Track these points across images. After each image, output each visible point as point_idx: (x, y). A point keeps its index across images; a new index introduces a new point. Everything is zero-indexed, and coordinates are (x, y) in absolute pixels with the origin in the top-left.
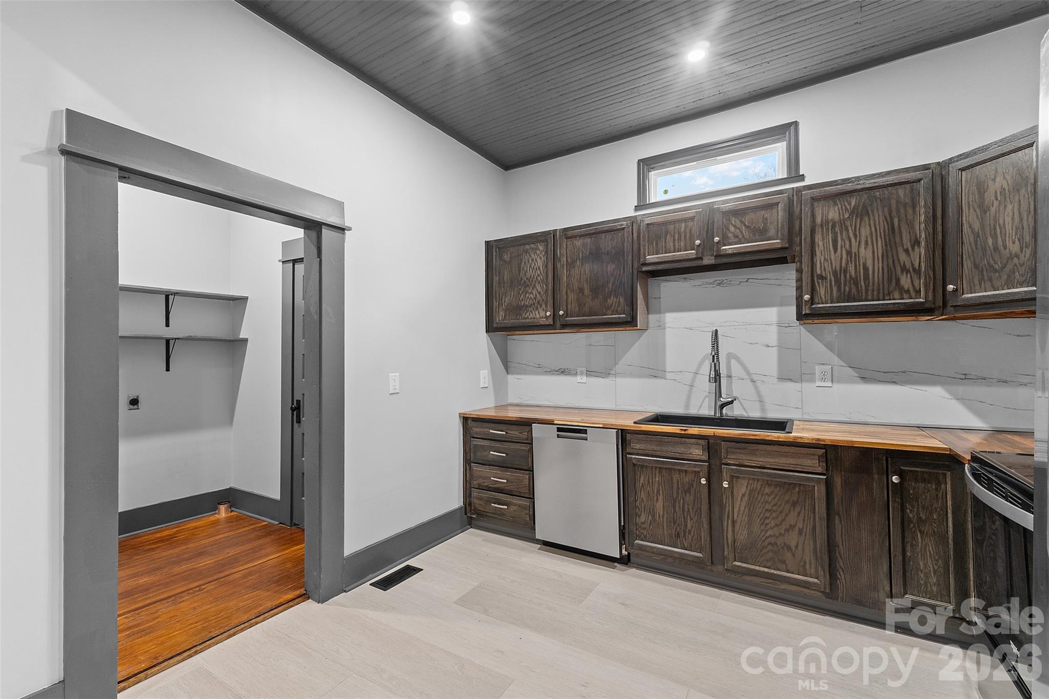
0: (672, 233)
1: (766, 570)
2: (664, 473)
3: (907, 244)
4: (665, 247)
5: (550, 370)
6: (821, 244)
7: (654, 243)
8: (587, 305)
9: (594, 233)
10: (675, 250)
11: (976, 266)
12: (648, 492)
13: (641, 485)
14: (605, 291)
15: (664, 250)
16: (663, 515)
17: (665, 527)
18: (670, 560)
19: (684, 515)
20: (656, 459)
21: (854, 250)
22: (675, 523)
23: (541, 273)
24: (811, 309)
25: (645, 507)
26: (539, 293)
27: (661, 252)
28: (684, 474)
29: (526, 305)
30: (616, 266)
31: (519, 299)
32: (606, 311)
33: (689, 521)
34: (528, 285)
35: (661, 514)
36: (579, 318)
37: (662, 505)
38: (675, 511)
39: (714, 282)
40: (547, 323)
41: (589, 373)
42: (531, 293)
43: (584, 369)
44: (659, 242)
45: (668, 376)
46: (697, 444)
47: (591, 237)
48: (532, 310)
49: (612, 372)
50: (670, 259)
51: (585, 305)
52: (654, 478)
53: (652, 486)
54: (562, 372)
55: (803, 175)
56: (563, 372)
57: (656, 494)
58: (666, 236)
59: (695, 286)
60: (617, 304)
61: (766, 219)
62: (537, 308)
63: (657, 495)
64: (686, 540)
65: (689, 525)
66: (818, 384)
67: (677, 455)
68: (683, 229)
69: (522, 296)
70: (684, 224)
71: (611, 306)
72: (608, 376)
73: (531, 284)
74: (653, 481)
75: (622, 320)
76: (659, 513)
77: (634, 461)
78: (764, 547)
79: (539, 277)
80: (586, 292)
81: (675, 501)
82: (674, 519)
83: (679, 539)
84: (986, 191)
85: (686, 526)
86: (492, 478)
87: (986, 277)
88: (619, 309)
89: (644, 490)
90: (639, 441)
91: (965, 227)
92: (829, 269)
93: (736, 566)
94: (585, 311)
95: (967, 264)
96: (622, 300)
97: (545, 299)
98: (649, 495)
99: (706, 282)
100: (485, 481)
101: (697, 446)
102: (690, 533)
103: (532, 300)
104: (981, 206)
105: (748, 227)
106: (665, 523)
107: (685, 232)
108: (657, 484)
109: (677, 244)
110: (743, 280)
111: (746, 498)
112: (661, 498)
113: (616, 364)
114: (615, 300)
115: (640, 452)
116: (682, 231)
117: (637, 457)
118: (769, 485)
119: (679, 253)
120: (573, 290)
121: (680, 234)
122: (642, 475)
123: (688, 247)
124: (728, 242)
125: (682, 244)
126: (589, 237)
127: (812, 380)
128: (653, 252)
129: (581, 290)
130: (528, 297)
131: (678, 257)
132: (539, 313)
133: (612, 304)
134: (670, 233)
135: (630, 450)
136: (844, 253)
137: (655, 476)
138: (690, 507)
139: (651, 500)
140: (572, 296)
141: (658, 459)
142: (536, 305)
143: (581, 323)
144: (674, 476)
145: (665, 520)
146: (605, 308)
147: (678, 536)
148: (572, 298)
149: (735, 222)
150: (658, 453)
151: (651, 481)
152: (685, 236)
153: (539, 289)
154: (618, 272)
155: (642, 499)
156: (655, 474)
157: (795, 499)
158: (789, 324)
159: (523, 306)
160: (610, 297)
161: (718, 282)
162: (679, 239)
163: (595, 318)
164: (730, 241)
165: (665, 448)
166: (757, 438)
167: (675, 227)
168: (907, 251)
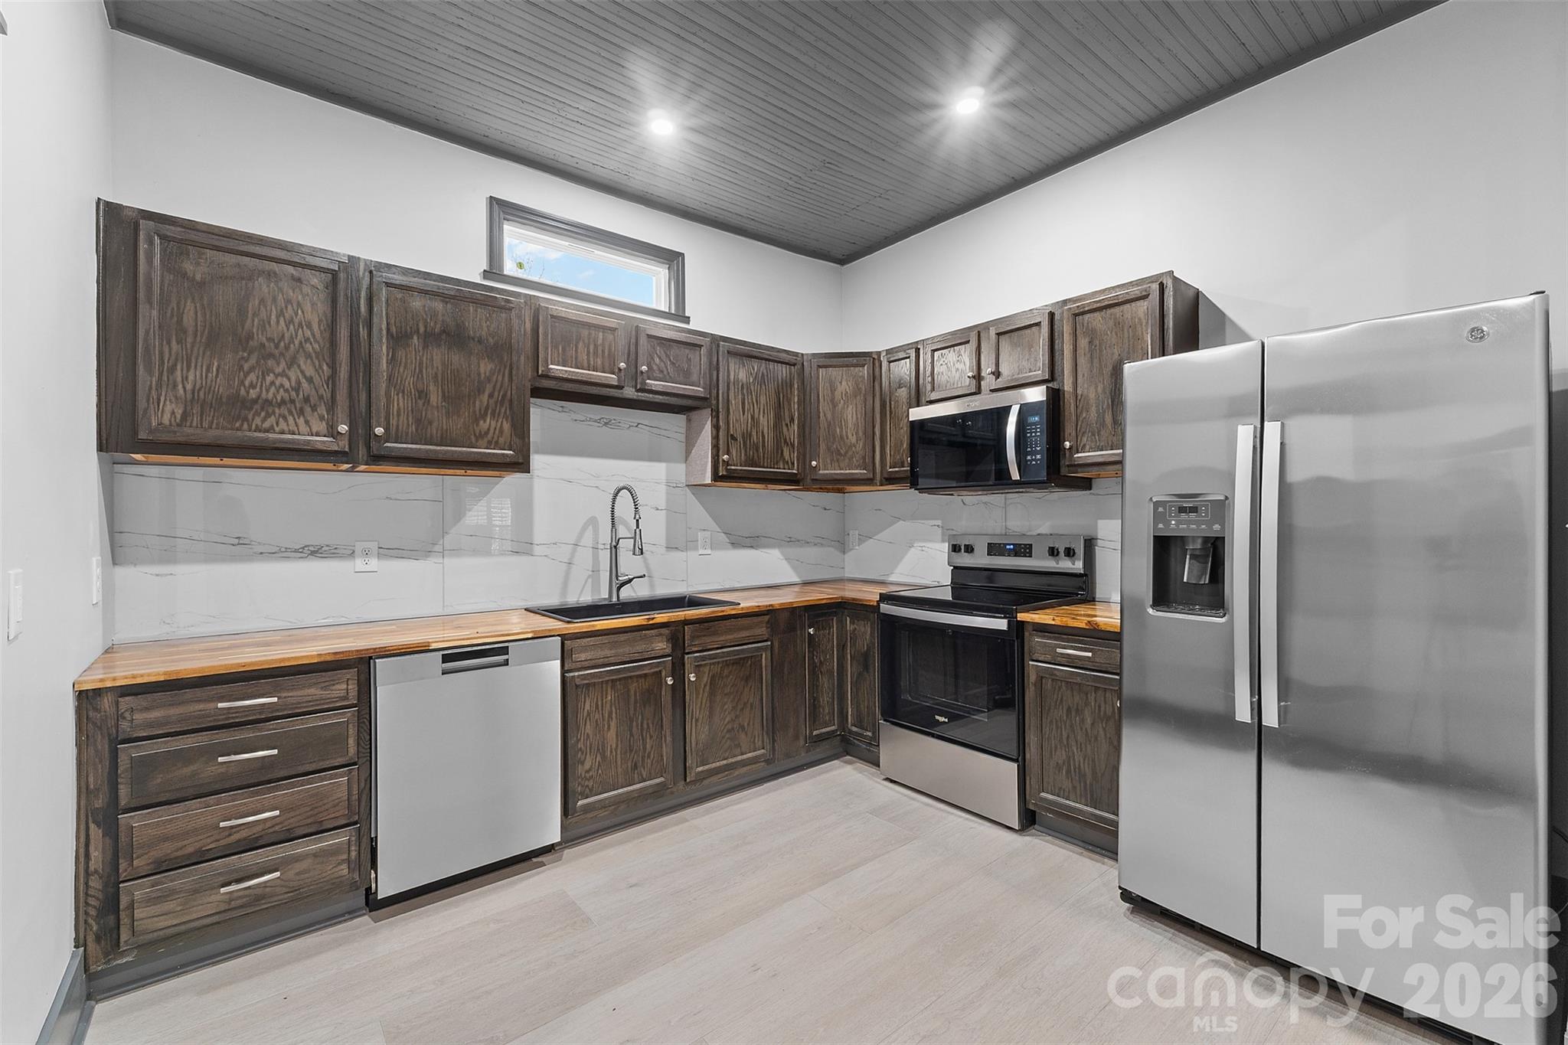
0: (586, 341)
1: (725, 762)
2: (619, 687)
3: (788, 421)
4: (576, 358)
5: (276, 549)
6: (733, 402)
7: (560, 348)
8: (435, 424)
9: (454, 297)
10: (589, 366)
11: (829, 449)
12: (597, 721)
13: (585, 714)
14: (475, 406)
15: (574, 362)
16: (617, 746)
17: (619, 763)
18: (623, 807)
19: (642, 736)
20: (609, 669)
21: (756, 416)
22: (631, 751)
23: (314, 335)
24: (727, 470)
25: (591, 745)
26: (310, 380)
27: (570, 365)
28: (643, 680)
29: (267, 400)
30: (496, 367)
31: (242, 383)
32: (477, 441)
33: (648, 740)
34: (271, 355)
35: (614, 746)
36: (418, 446)
37: (615, 733)
38: (631, 735)
39: (600, 420)
40: (336, 449)
41: (387, 552)
42: (283, 374)
43: (374, 546)
44: (568, 349)
45: (537, 550)
46: (661, 635)
47: (447, 303)
48: (286, 413)
49: (437, 548)
50: (584, 379)
51: (430, 423)
52: (604, 697)
53: (602, 709)
54: (313, 553)
55: (689, 318)
56: (316, 552)
57: (606, 719)
58: (577, 343)
59: (576, 420)
60: (497, 432)
61: (690, 360)
62: (301, 412)
63: (609, 721)
64: (644, 768)
65: (648, 746)
66: (701, 552)
67: (637, 656)
68: (600, 342)
69: (252, 377)
70: (601, 334)
71: (487, 433)
72: (429, 556)
73: (282, 354)
74: (602, 703)
75: (508, 460)
76: (611, 746)
77: (578, 682)
78: (723, 737)
79: (308, 345)
80: (435, 398)
81: (631, 721)
82: (630, 746)
83: (636, 772)
84: (835, 390)
85: (645, 748)
86: (222, 824)
87: (835, 459)
88: (501, 440)
89: (590, 719)
90: (585, 649)
91: (822, 415)
92: (739, 430)
93: (699, 772)
94: (431, 435)
95: (823, 446)
96: (507, 426)
97: (327, 395)
98: (597, 724)
99: (590, 418)
100: (185, 842)
101: (660, 638)
102: (649, 757)
103: (286, 391)
104: (832, 400)
105: (673, 363)
106: (619, 756)
107: (603, 344)
108: (608, 705)
109: (592, 359)
110: (632, 424)
111: (708, 688)
112: (613, 724)
113: (444, 533)
114: (493, 423)
115: (586, 664)
116: (599, 343)
117: (581, 673)
118: (728, 665)
119: (595, 373)
120: (403, 392)
121: (596, 346)
122: (587, 698)
123: (607, 368)
124: (653, 375)
125: (599, 362)
126: (443, 301)
127: (696, 548)
128: (559, 361)
129: (422, 394)
130: (272, 383)
131: (595, 379)
132: (307, 422)
133: (489, 429)
134: (583, 341)
135: (570, 665)
136: (749, 415)
137: (606, 695)
138: (650, 722)
139: (600, 731)
140: (399, 402)
141: (612, 668)
142: (298, 405)
143: (423, 456)
144: (630, 687)
145: (619, 752)
146: (475, 435)
147: (636, 767)
148: (401, 404)
149: (660, 352)
150: (612, 660)
151: (600, 703)
152: (603, 351)
153: (310, 371)
154: (500, 378)
155: (588, 734)
156: (607, 690)
157: (748, 673)
158: (676, 483)
159: (255, 401)
160: (483, 417)
161: (605, 420)
162: (596, 353)
163: (456, 451)
164: (655, 375)
165: (621, 650)
166: (724, 613)
167: (590, 334)
168: (787, 425)
